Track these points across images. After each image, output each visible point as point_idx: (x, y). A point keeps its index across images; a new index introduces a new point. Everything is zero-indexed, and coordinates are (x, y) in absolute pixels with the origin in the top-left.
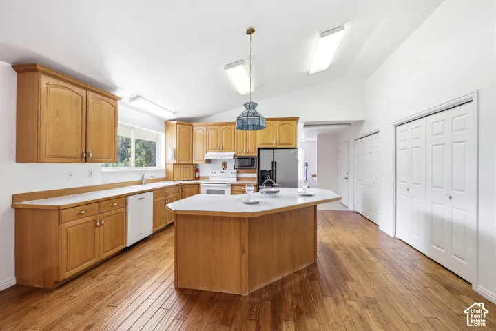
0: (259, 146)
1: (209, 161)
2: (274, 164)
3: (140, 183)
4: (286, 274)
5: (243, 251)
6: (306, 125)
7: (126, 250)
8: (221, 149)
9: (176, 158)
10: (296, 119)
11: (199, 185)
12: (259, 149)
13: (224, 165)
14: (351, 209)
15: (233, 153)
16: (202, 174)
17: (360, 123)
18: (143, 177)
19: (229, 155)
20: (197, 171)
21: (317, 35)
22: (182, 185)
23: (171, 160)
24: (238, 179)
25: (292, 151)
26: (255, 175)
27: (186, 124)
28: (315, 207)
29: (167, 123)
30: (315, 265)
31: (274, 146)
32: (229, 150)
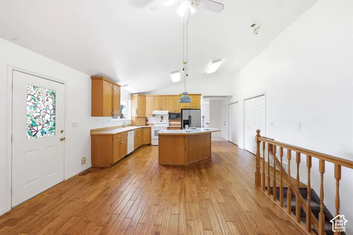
0: (182, 108)
1: (154, 115)
2: (190, 117)
3: (123, 127)
4: (200, 160)
5: (185, 149)
6: (205, 97)
7: (127, 156)
8: (161, 109)
9: (137, 113)
10: (200, 95)
11: (150, 128)
12: (182, 109)
13: (162, 117)
14: (227, 140)
15: (168, 111)
16: (149, 122)
17: (231, 97)
18: (125, 123)
19: (166, 112)
20: (147, 121)
21: (211, 62)
22: (142, 128)
23: (135, 114)
24: (170, 125)
25: (198, 111)
26: (180, 123)
27: (142, 95)
28: (210, 133)
29: (132, 95)
30: (210, 158)
31: (189, 108)
32: (165, 109)
